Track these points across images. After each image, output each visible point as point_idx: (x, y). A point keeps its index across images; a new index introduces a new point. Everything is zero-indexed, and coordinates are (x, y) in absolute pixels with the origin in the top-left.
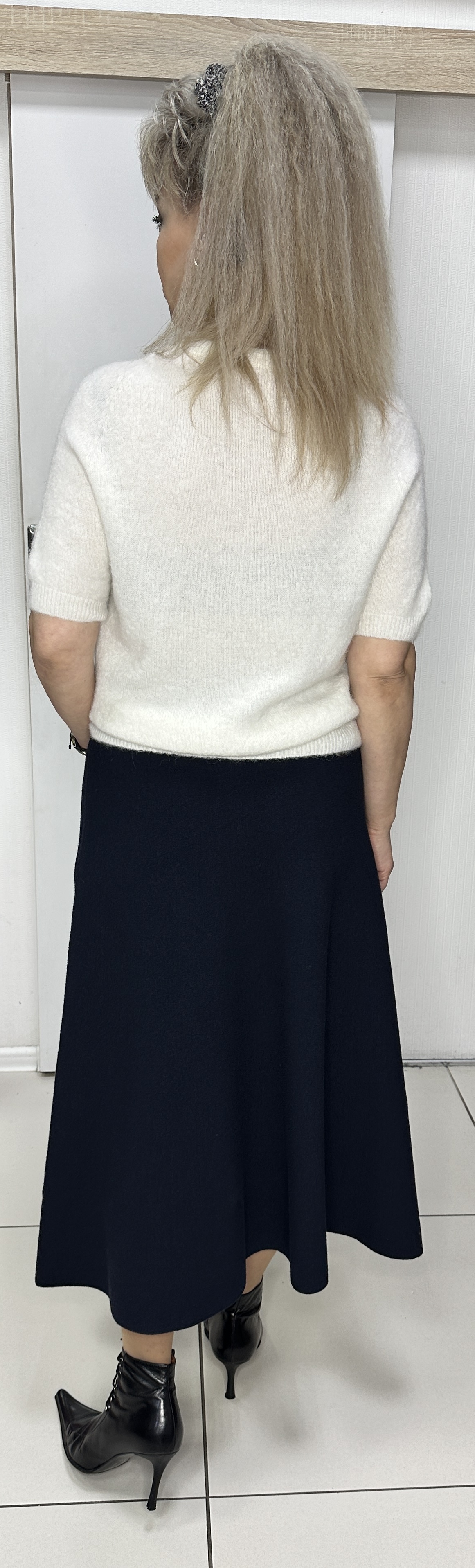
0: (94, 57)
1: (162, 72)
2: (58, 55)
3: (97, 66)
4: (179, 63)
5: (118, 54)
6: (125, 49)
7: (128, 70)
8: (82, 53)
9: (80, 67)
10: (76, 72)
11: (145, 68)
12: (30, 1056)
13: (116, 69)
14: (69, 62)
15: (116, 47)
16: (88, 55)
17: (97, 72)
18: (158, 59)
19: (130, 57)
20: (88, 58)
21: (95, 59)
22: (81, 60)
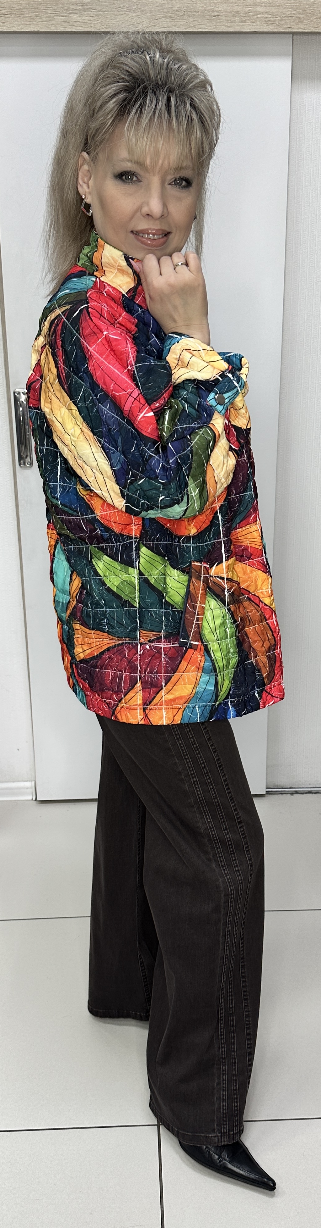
0: (49, 17)
1: (103, 27)
2: (21, 17)
3: (52, 25)
4: (116, 19)
5: (68, 14)
6: (73, 10)
7: (77, 27)
8: (39, 14)
9: (40, 26)
10: (35, 30)
11: (89, 24)
12: (27, 788)
13: (68, 27)
14: (30, 23)
15: (66, 8)
16: (45, 16)
17: (52, 29)
18: (100, 17)
19: (77, 16)
20: (44, 19)
21: (50, 18)
22: (39, 20)
